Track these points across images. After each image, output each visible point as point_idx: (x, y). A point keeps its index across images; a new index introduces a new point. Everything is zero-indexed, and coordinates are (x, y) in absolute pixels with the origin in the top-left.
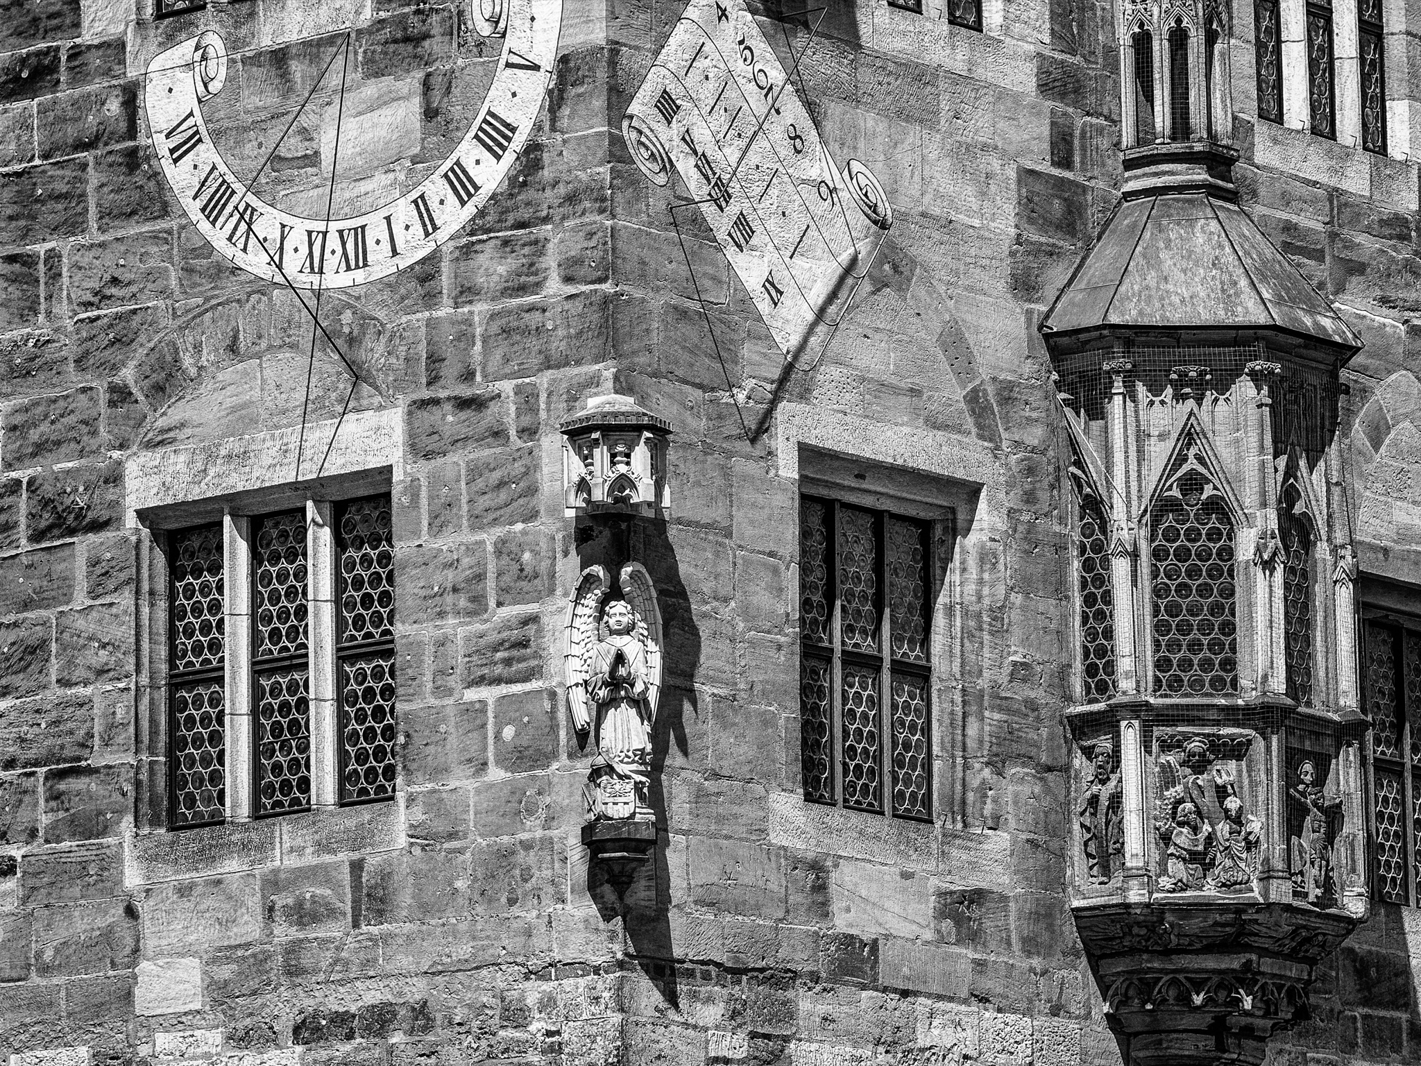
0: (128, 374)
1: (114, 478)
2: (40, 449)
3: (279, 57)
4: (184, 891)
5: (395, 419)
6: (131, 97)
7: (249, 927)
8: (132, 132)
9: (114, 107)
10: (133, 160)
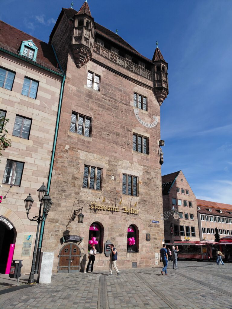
0: (133, 124)
1: (132, 129)
2: (127, 125)
3: (143, 113)
4: (136, 155)
5: (149, 135)
6: (133, 110)
7: (140, 158)
8: (133, 111)
9: (132, 109)
10: (133, 113)
